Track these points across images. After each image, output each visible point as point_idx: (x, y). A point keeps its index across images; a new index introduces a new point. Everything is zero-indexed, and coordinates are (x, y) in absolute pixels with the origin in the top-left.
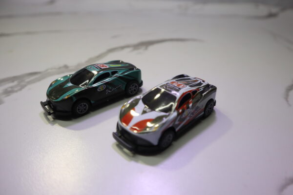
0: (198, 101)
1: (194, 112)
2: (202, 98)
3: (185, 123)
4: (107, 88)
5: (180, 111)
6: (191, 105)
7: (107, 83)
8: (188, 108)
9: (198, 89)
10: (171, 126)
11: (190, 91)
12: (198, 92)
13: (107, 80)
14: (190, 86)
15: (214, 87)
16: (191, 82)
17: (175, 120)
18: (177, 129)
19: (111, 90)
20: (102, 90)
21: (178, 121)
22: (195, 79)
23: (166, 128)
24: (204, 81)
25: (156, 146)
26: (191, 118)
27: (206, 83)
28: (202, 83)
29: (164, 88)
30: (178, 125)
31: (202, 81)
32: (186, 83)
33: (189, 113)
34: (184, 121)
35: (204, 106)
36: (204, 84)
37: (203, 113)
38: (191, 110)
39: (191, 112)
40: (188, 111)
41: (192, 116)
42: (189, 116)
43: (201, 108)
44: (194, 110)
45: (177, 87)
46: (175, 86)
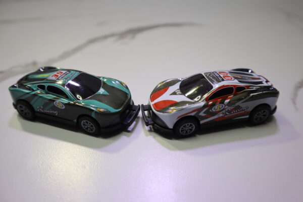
0: (239, 100)
1: (232, 110)
2: (248, 98)
5: (210, 103)
6: (227, 101)
8: (222, 102)
9: (248, 87)
10: (193, 114)
11: (235, 86)
12: (245, 90)
14: (239, 81)
15: (276, 90)
16: (247, 78)
17: (199, 110)
18: (202, 122)
21: (204, 113)
22: (258, 77)
23: (184, 115)
24: (267, 81)
25: (171, 129)
26: (226, 116)
27: (269, 84)
28: (264, 82)
29: (206, 76)
30: (204, 118)
31: (265, 80)
32: (239, 77)
33: (224, 109)
34: (214, 116)
35: (250, 109)
36: (265, 84)
37: (247, 116)
38: (226, 107)
39: (227, 110)
40: (222, 106)
41: (229, 115)
42: (223, 113)
43: (244, 110)
44: (232, 108)
45: (221, 78)
46: (220, 76)
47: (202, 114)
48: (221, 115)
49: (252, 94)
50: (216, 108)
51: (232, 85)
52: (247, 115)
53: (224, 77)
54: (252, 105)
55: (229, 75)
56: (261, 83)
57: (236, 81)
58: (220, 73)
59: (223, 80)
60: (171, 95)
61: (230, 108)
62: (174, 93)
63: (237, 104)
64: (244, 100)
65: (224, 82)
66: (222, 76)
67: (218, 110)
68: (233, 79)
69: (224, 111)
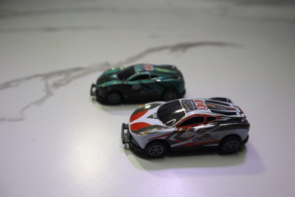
2: (217, 128)
3: (185, 144)
4: (141, 88)
5: (181, 129)
7: (143, 84)
9: (219, 117)
11: (206, 115)
13: (145, 81)
14: (212, 111)
15: (247, 123)
16: (222, 108)
18: (172, 146)
19: (145, 91)
20: (137, 88)
21: (174, 138)
22: (233, 108)
23: (155, 138)
24: (241, 113)
25: (143, 149)
26: (195, 143)
27: (243, 115)
28: (238, 114)
29: (182, 103)
30: (174, 142)
31: (239, 111)
32: (214, 106)
33: (193, 136)
34: (183, 141)
35: (220, 138)
36: (238, 115)
37: (217, 145)
38: (196, 134)
39: (196, 137)
40: (192, 133)
41: (198, 142)
42: (193, 140)
43: (214, 138)
44: (201, 136)
45: (195, 106)
46: (195, 105)
47: (172, 138)
48: (191, 141)
49: (221, 125)
50: (186, 134)
51: (203, 115)
52: (217, 143)
53: (198, 105)
54: (221, 135)
55: (204, 104)
56: (235, 114)
57: (209, 111)
58: (196, 101)
59: (196, 109)
60: (148, 118)
61: (199, 136)
62: (151, 117)
63: (206, 133)
64: (214, 129)
65: (197, 110)
66: (196, 104)
67: (188, 136)
68: (206, 108)
69: (194, 138)
